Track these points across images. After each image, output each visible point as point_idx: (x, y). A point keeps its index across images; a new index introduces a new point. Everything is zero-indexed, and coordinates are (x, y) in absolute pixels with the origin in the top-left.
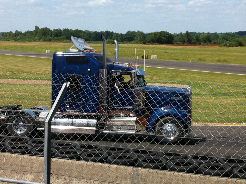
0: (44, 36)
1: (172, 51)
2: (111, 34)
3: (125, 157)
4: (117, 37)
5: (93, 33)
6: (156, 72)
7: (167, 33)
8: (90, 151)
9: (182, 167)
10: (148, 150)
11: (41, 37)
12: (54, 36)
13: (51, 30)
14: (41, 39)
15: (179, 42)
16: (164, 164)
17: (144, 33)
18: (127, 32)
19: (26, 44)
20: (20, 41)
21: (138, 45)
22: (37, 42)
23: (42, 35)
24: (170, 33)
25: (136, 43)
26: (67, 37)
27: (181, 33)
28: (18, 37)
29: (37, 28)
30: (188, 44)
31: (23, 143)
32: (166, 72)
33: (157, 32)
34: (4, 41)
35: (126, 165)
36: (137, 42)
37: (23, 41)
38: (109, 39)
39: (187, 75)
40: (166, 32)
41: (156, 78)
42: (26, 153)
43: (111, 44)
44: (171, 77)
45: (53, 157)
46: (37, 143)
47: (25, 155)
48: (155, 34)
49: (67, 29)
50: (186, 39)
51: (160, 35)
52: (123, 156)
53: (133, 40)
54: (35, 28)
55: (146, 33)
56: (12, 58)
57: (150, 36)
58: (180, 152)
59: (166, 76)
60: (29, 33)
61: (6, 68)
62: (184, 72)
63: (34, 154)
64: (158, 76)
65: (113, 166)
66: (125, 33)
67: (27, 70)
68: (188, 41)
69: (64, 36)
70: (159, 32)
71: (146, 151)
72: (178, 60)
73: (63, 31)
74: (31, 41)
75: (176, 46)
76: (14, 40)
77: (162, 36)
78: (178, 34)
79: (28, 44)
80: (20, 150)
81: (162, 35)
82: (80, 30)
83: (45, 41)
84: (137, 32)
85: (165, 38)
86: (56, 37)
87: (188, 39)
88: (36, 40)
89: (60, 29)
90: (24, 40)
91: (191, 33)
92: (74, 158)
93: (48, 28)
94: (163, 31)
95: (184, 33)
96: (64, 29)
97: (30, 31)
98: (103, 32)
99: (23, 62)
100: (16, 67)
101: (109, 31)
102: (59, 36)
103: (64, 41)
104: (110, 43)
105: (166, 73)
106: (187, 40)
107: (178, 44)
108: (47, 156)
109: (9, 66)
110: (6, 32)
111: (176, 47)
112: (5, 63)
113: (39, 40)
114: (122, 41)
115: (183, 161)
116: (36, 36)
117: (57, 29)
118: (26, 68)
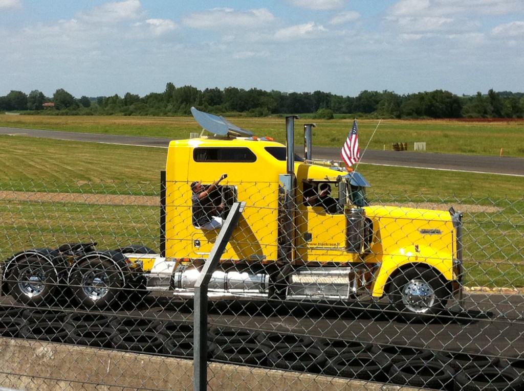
0: (185, 103)
1: (458, 133)
2: (327, 99)
3: (365, 361)
4: (340, 103)
5: (287, 96)
6: (425, 178)
7: (448, 95)
8: (290, 348)
9: (490, 385)
10: (414, 347)
11: (179, 107)
12: (206, 104)
13: (200, 91)
14: (179, 111)
15: (474, 115)
16: (451, 377)
17: (397, 95)
18: (361, 94)
19: (147, 122)
20: (135, 116)
21: (385, 120)
22: (171, 116)
23: (182, 103)
24: (453, 94)
25: (379, 117)
26: (233, 105)
27: (479, 94)
28: (132, 107)
29: (170, 86)
30: (494, 117)
31: (150, 330)
32: (448, 178)
33: (426, 93)
34: (102, 114)
35: (369, 380)
36: (383, 115)
37: (141, 116)
38: (322, 108)
39: (492, 185)
40: (447, 92)
41: (426, 191)
42: (155, 352)
43: (328, 119)
44: (459, 189)
45: (211, 359)
46: (178, 331)
47: (153, 355)
48: (421, 97)
49: (234, 88)
50: (490, 108)
51: (431, 98)
52: (362, 360)
53: (374, 110)
54: (166, 88)
55: (401, 96)
56: (119, 151)
57: (412, 101)
58: (485, 352)
59: (446, 187)
60: (153, 98)
61: (107, 172)
62: (486, 178)
63: (172, 354)
64: (430, 187)
65: (338, 381)
66: (357, 96)
67: (150, 176)
68: (493, 112)
69: (227, 104)
70: (431, 93)
71: (411, 349)
72: (473, 151)
73: (224, 92)
74: (158, 115)
75: (467, 121)
76: (123, 113)
77: (437, 100)
78: (471, 95)
79: (152, 122)
80: (143, 344)
81: (436, 98)
82: (261, 91)
83: (186, 115)
84: (382, 92)
85: (444, 106)
86: (209, 106)
87: (494, 107)
88: (169, 112)
89: (219, 89)
90: (145, 113)
91: (499, 94)
92: (256, 363)
93: (194, 87)
94: (439, 89)
95: (485, 95)
96: (228, 89)
97: (157, 94)
98: (310, 93)
99: (142, 159)
100: (128, 170)
101: (321, 91)
102: (215, 104)
103: (228, 113)
104: (324, 117)
105: (447, 180)
106: (492, 109)
107: (471, 119)
108: (199, 357)
109: (112, 167)
110: (105, 97)
111: (467, 124)
112: (105, 161)
113: (176, 112)
114: (350, 112)
115: (492, 372)
116: (168, 104)
117: (212, 88)
118: (148, 171)
